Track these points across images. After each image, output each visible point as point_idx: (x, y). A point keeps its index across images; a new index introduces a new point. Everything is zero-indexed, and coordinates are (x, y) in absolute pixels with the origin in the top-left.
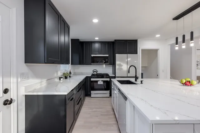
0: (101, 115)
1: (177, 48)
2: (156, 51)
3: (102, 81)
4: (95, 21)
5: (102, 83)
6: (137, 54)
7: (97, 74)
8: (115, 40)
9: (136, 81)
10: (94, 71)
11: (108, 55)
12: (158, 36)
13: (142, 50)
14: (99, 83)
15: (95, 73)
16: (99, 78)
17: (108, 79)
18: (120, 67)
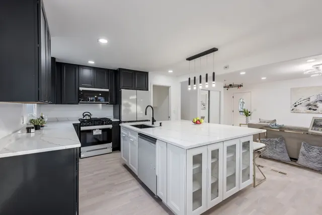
0: (110, 176)
1: (189, 89)
2: (168, 88)
3: (100, 129)
4: (103, 41)
5: (100, 132)
6: (147, 90)
7: (91, 119)
8: (120, 69)
9: (153, 124)
10: (84, 114)
11: (108, 90)
12: (170, 71)
13: (154, 86)
14: (95, 133)
15: (88, 118)
16: (94, 125)
17: (110, 126)
18: (128, 108)
